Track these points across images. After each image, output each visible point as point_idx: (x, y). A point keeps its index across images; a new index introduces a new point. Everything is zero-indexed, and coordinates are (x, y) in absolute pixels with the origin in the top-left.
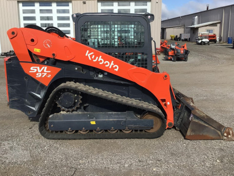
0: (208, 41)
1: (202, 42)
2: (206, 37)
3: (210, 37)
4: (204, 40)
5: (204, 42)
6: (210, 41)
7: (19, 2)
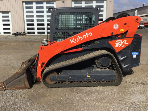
0: (144, 26)
1: (140, 27)
2: (142, 24)
3: (145, 23)
4: (141, 26)
5: (141, 27)
6: (145, 26)
7: (23, 2)
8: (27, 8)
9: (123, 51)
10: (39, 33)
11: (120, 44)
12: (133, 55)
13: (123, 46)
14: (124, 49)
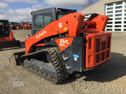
7: (105, 4)
8: (108, 9)
9: (66, 51)
10: (115, 30)
11: (63, 43)
12: (74, 57)
13: (66, 46)
14: (66, 49)
